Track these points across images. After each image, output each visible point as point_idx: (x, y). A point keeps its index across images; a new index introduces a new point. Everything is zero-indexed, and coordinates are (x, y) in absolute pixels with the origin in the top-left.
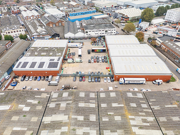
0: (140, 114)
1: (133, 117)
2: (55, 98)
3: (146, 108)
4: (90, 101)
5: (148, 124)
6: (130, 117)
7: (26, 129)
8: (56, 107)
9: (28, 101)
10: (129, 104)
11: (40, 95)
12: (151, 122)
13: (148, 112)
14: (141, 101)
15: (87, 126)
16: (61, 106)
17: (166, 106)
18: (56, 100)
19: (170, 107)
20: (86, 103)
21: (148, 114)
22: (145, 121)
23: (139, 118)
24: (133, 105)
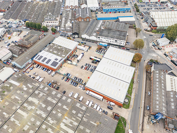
0: (73, 118)
2: (41, 89)
3: (79, 117)
4: (55, 99)
5: (71, 126)
6: (66, 117)
7: (20, 99)
8: (37, 94)
9: (28, 85)
10: (72, 110)
11: (35, 84)
12: (74, 125)
14: (80, 112)
15: (43, 111)
16: (40, 95)
17: (91, 122)
18: (40, 90)
19: (92, 124)
20: (52, 98)
21: (77, 121)
22: (71, 123)
23: (70, 120)
24: (74, 112)
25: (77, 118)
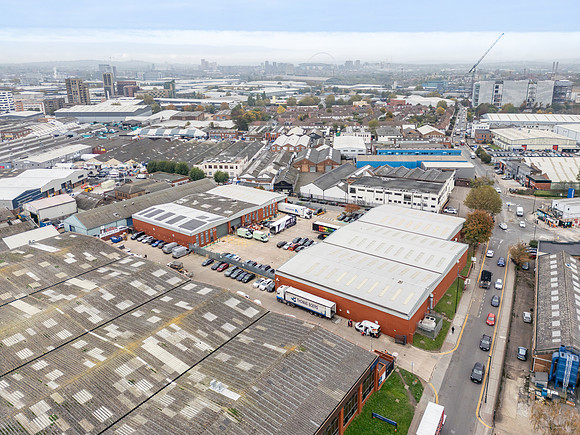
0: (199, 331)
1: (178, 328)
2: (120, 264)
3: (226, 333)
4: (158, 286)
5: (185, 349)
6: (173, 325)
10: (205, 312)
12: (196, 350)
13: (217, 337)
14: (235, 320)
16: (110, 274)
17: (265, 345)
19: (269, 350)
21: (211, 339)
22: (187, 343)
23: (185, 335)
24: (210, 317)
25: (217, 332)
